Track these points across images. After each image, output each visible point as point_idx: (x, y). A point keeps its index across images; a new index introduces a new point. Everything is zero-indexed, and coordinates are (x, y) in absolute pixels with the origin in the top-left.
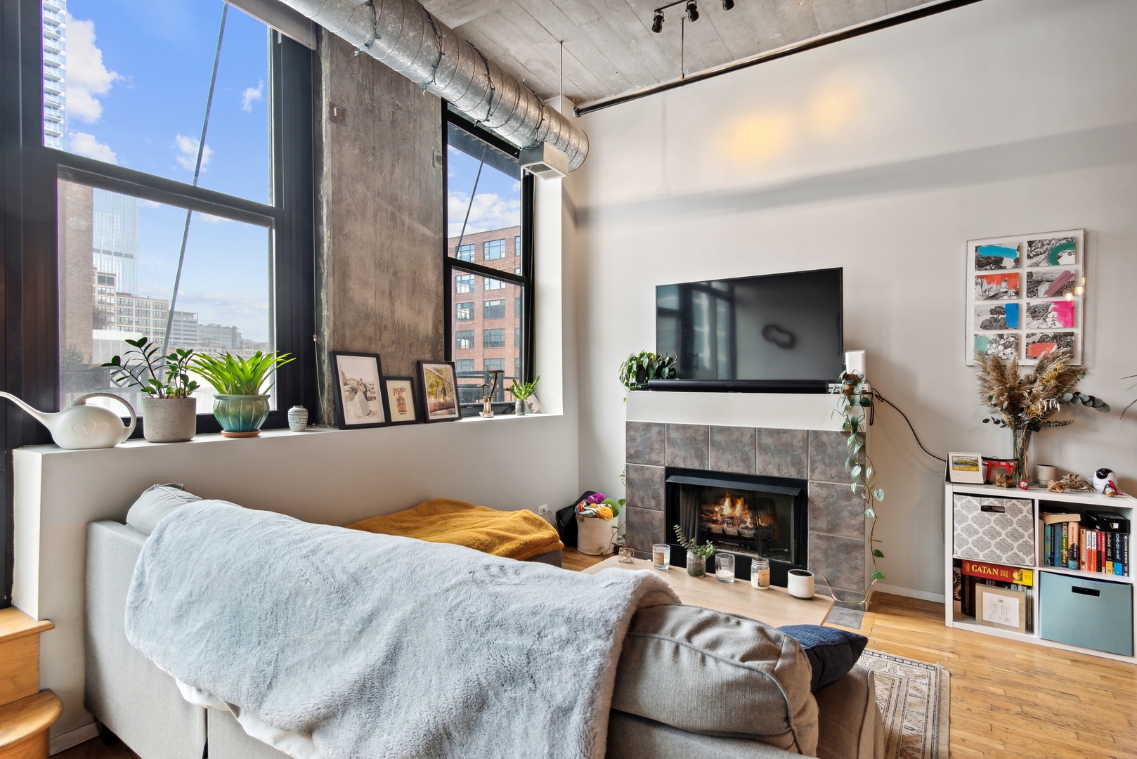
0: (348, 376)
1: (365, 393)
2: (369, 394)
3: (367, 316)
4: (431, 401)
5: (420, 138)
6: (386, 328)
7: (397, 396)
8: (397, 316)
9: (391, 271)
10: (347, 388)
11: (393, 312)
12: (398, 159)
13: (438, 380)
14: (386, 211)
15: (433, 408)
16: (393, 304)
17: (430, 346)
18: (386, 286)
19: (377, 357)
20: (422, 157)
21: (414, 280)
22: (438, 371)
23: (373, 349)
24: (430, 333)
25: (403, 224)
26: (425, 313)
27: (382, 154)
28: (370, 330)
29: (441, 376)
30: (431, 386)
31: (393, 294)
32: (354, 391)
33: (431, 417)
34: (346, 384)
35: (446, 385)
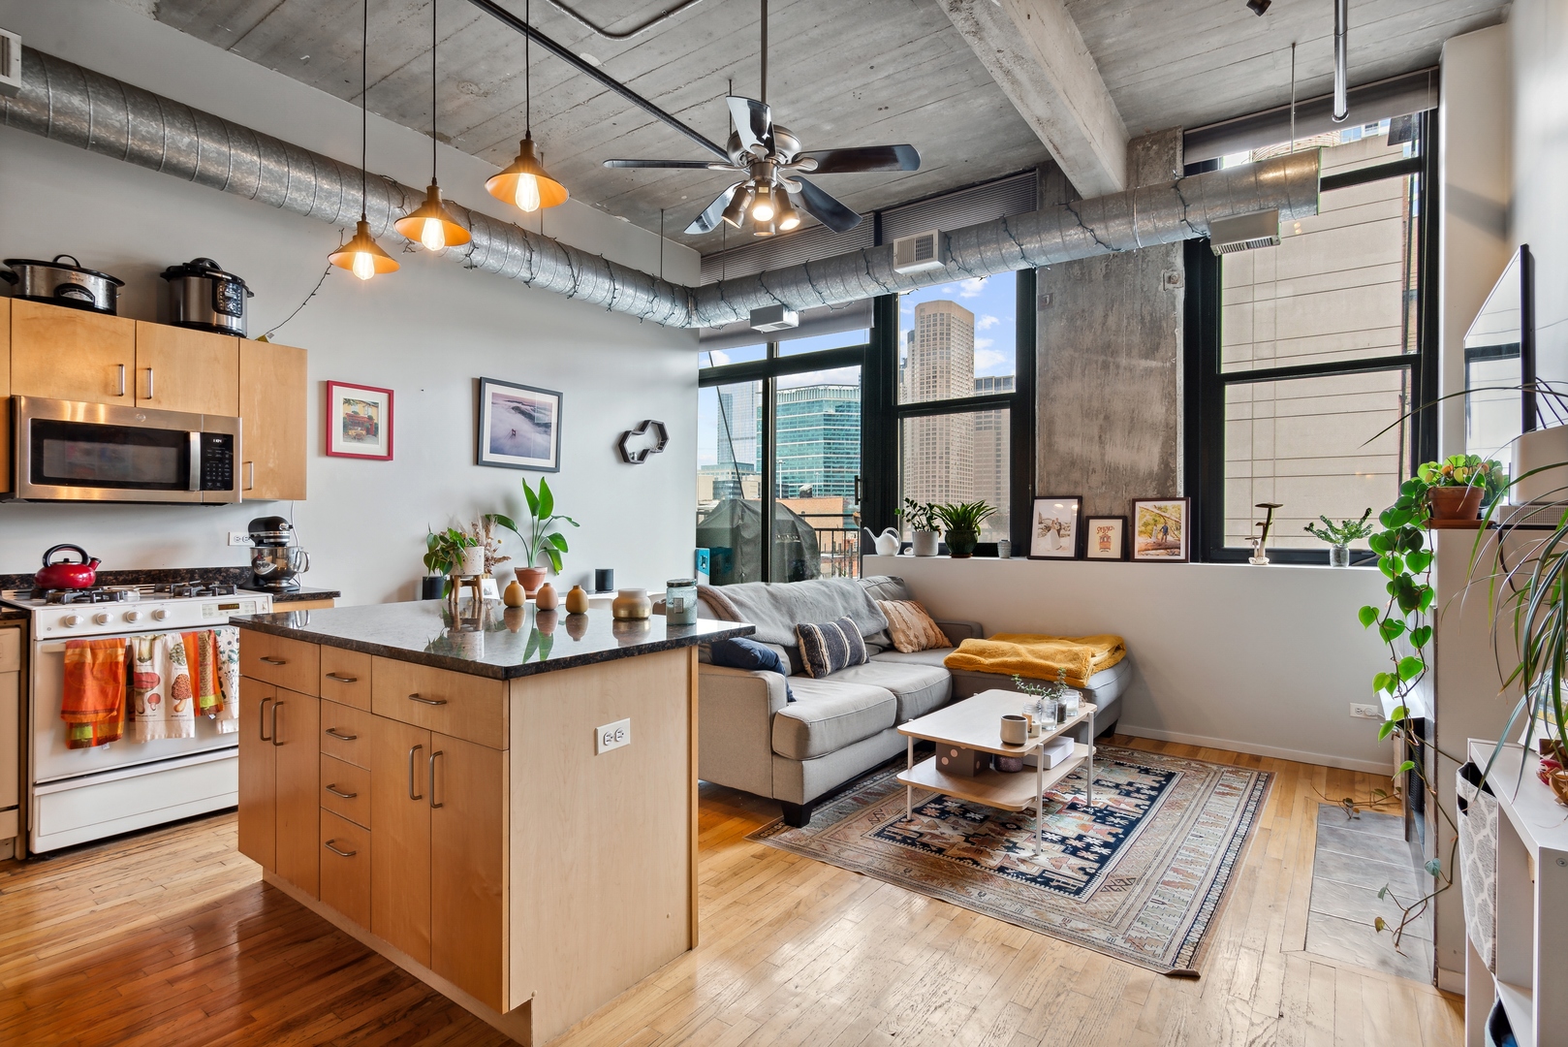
0: (1044, 516)
1: (1059, 531)
2: (1062, 532)
3: (1073, 464)
4: (1140, 541)
5: (1143, 271)
6: (1094, 471)
7: (1101, 534)
8: (1107, 458)
9: (1102, 416)
10: (1042, 526)
11: (1103, 455)
12: (1113, 306)
13: (1157, 519)
14: (1097, 362)
15: (1144, 548)
16: (1104, 448)
17: (1154, 484)
18: (1096, 432)
19: (1080, 499)
20: (1145, 289)
21: (1132, 419)
22: (1160, 509)
23: (1079, 492)
24: (1156, 469)
25: (1118, 367)
26: (1147, 449)
27: (1092, 311)
28: (1076, 475)
29: (1163, 514)
30: (1146, 525)
31: (1103, 438)
32: (1048, 528)
33: (1137, 556)
34: (1040, 523)
35: (1171, 524)
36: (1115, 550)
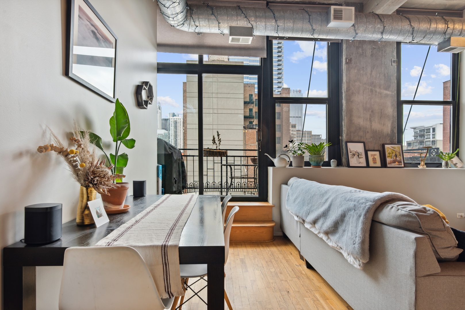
0: (352, 150)
1: (358, 156)
2: (360, 156)
3: (360, 129)
4: (388, 160)
5: (385, 56)
6: (368, 132)
7: (372, 157)
8: (373, 127)
9: (370, 111)
10: (351, 154)
11: (371, 126)
12: (374, 68)
13: (393, 151)
14: (368, 89)
15: (390, 162)
16: (371, 123)
17: (389, 138)
18: (368, 116)
19: (364, 143)
20: (385, 64)
21: (381, 113)
22: (393, 148)
23: (362, 140)
24: (389, 132)
25: (376, 92)
26: (386, 125)
27: (367, 68)
28: (361, 133)
29: (394, 150)
30: (389, 153)
31: (371, 119)
32: (354, 155)
33: (388, 166)
34: (351, 152)
35: (397, 153)
36: (379, 164)
